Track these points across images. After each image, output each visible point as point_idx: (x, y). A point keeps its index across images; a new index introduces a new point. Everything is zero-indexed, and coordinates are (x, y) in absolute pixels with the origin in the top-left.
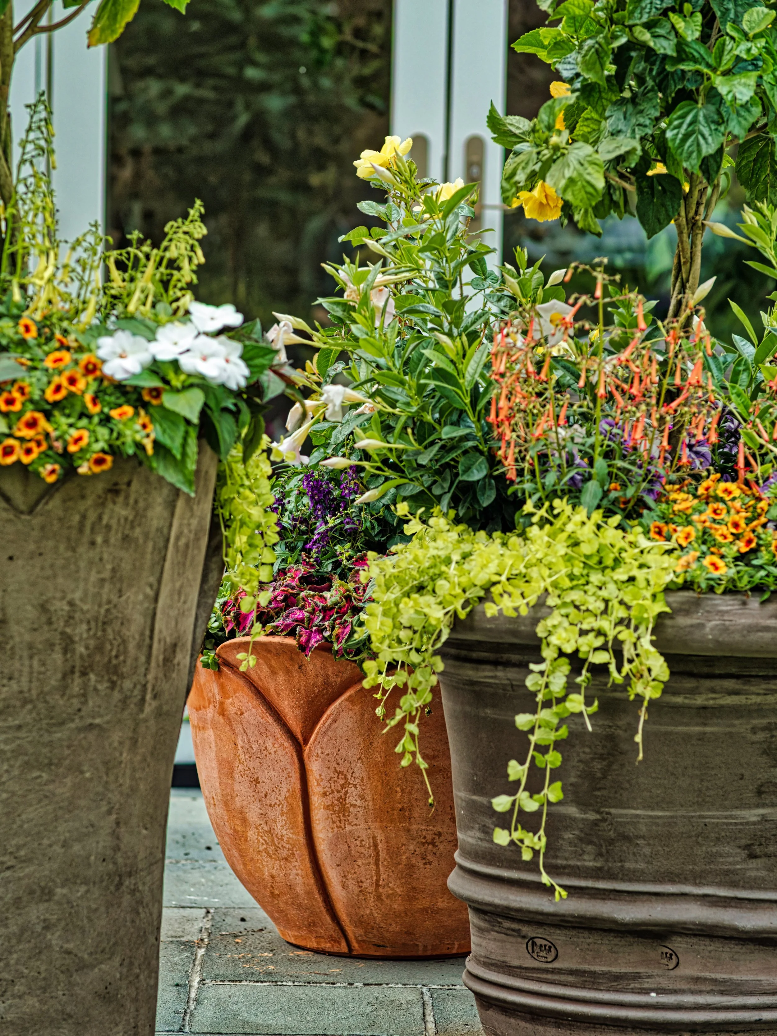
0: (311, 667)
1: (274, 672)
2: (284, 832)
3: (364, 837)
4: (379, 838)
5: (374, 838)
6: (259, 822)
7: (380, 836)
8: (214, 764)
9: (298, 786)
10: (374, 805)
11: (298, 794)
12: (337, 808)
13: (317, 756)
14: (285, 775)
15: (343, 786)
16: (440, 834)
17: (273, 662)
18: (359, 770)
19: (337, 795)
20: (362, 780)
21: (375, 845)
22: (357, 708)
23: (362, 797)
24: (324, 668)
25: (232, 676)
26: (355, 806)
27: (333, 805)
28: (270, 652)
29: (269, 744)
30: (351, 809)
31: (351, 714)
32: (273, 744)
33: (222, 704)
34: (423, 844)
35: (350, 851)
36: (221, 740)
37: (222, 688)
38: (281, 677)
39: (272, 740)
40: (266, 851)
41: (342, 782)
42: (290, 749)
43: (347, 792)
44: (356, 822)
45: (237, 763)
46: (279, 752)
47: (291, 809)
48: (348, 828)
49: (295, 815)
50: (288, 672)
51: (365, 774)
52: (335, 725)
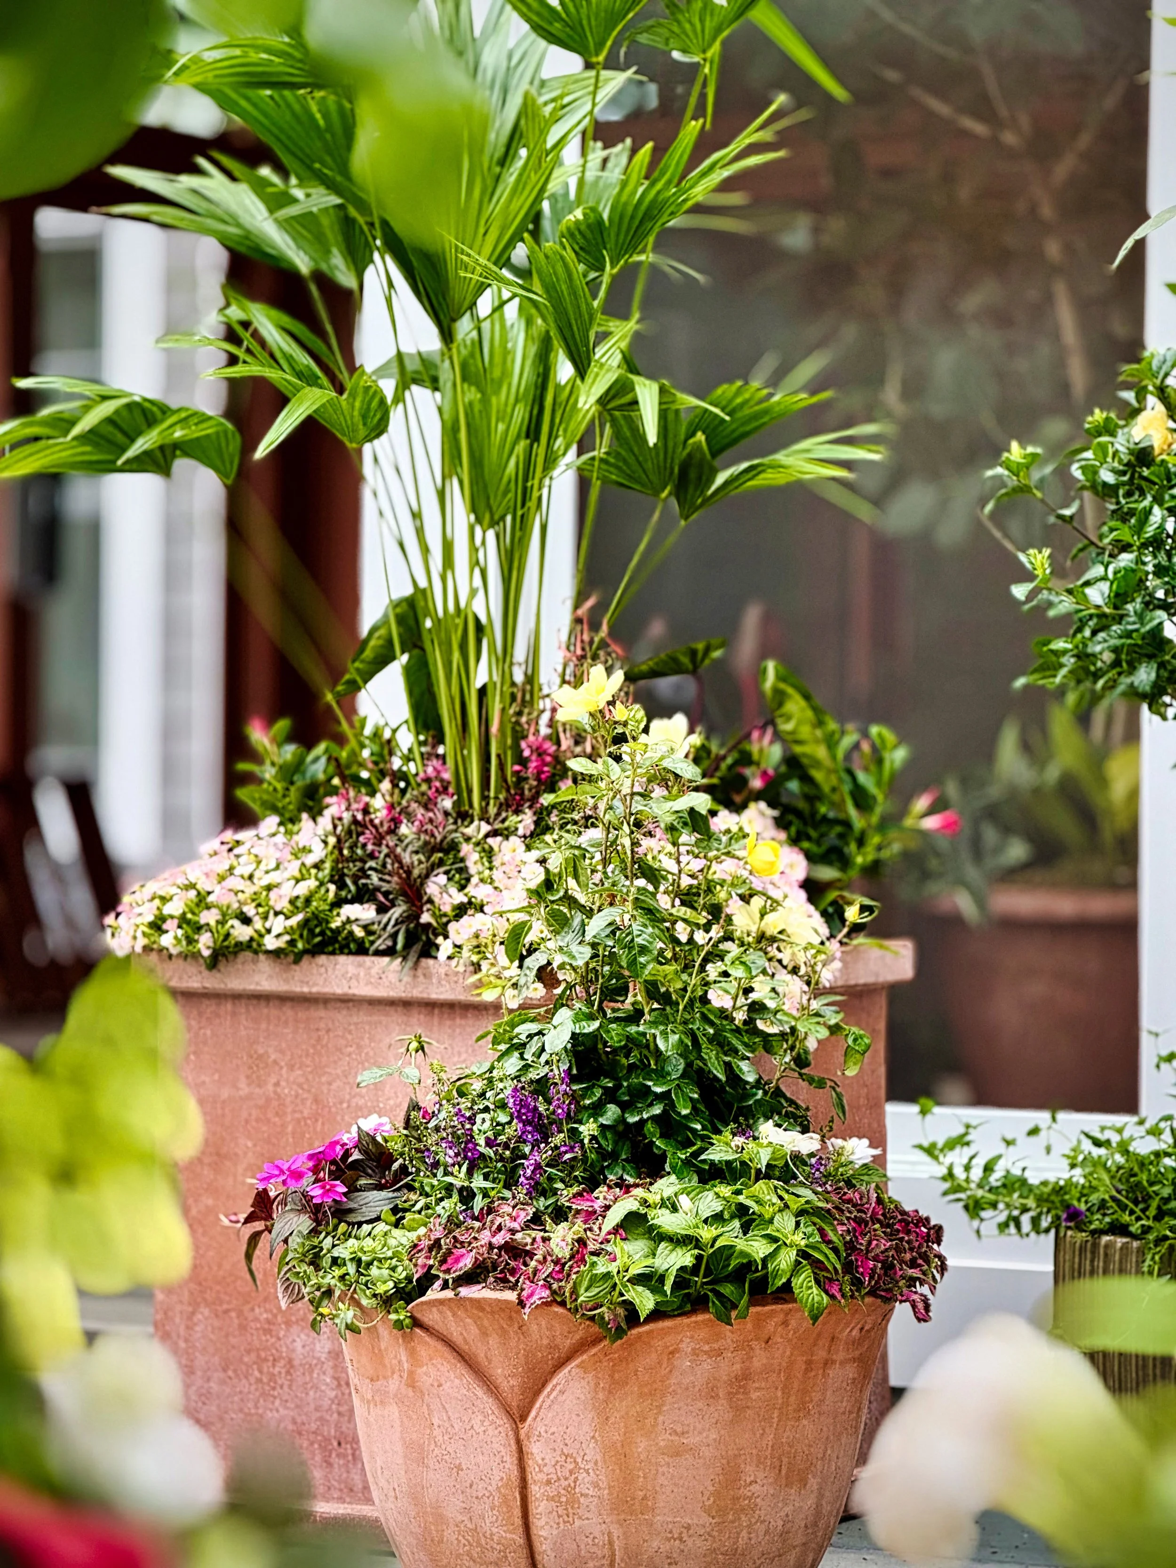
0: (534, 1327)
1: (484, 1334)
2: (495, 1530)
3: (597, 1534)
4: (615, 1535)
5: (610, 1534)
6: (460, 1518)
7: (616, 1532)
8: (399, 1448)
9: (515, 1473)
10: (610, 1494)
11: (516, 1482)
12: (564, 1499)
13: (540, 1435)
14: (497, 1459)
15: (571, 1472)
16: (688, 1528)
17: (486, 1322)
18: (592, 1452)
19: (564, 1483)
20: (596, 1463)
21: (611, 1543)
22: (590, 1376)
23: (596, 1485)
24: (550, 1328)
25: (427, 1339)
26: (586, 1495)
27: (559, 1495)
28: (482, 1309)
29: (476, 1421)
30: (582, 1500)
31: (584, 1383)
32: (482, 1422)
33: (411, 1373)
34: (669, 1540)
35: (579, 1551)
36: (410, 1418)
37: (412, 1353)
38: (494, 1341)
39: (480, 1417)
40: (469, 1554)
41: (572, 1466)
42: (504, 1424)
43: (576, 1479)
44: (587, 1515)
45: (432, 1446)
46: (490, 1432)
47: (505, 1501)
48: (578, 1523)
49: (510, 1508)
50: (503, 1333)
51: (599, 1457)
52: (561, 1398)
